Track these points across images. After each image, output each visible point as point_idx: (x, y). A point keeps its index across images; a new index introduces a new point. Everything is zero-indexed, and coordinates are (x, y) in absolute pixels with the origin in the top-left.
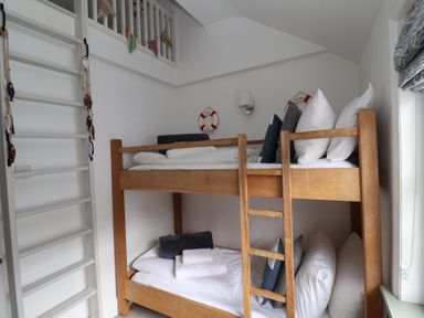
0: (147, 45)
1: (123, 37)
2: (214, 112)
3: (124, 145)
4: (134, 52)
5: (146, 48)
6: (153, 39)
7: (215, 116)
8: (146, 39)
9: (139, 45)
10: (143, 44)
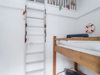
0: (66, 7)
1: (58, 7)
2: (92, 25)
3: (57, 38)
4: (61, 10)
5: (66, 8)
6: (68, 5)
7: (93, 26)
8: (66, 5)
9: (63, 8)
10: (65, 7)
